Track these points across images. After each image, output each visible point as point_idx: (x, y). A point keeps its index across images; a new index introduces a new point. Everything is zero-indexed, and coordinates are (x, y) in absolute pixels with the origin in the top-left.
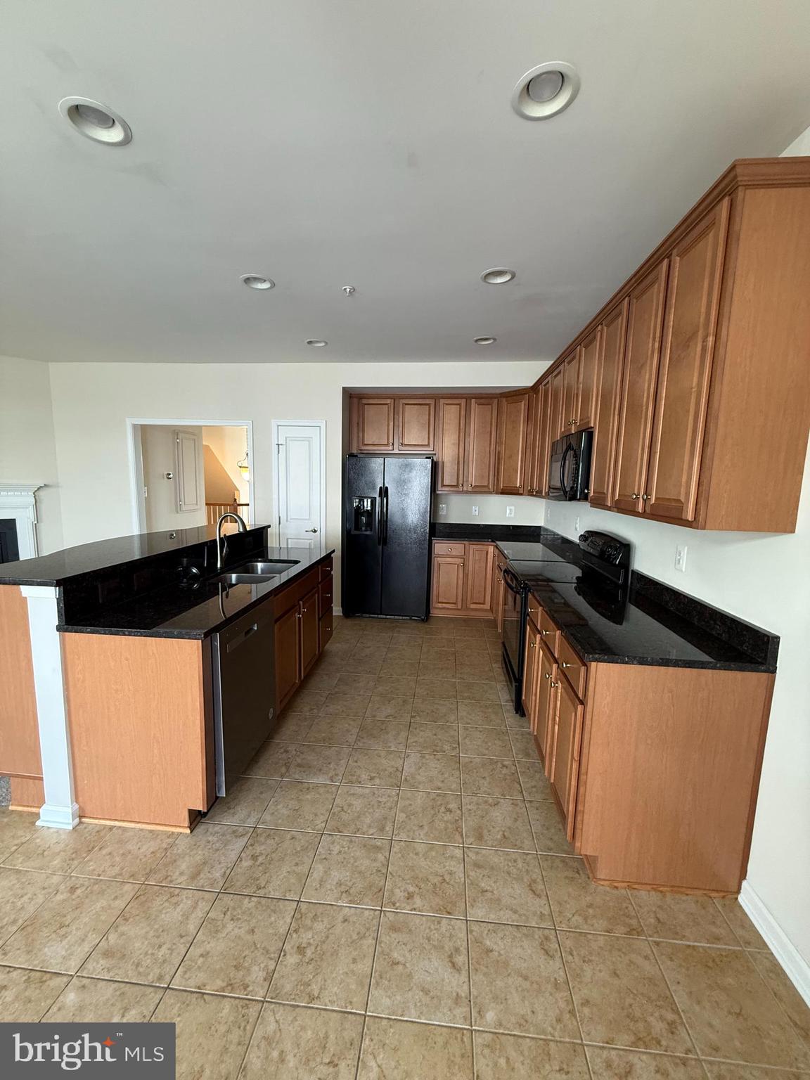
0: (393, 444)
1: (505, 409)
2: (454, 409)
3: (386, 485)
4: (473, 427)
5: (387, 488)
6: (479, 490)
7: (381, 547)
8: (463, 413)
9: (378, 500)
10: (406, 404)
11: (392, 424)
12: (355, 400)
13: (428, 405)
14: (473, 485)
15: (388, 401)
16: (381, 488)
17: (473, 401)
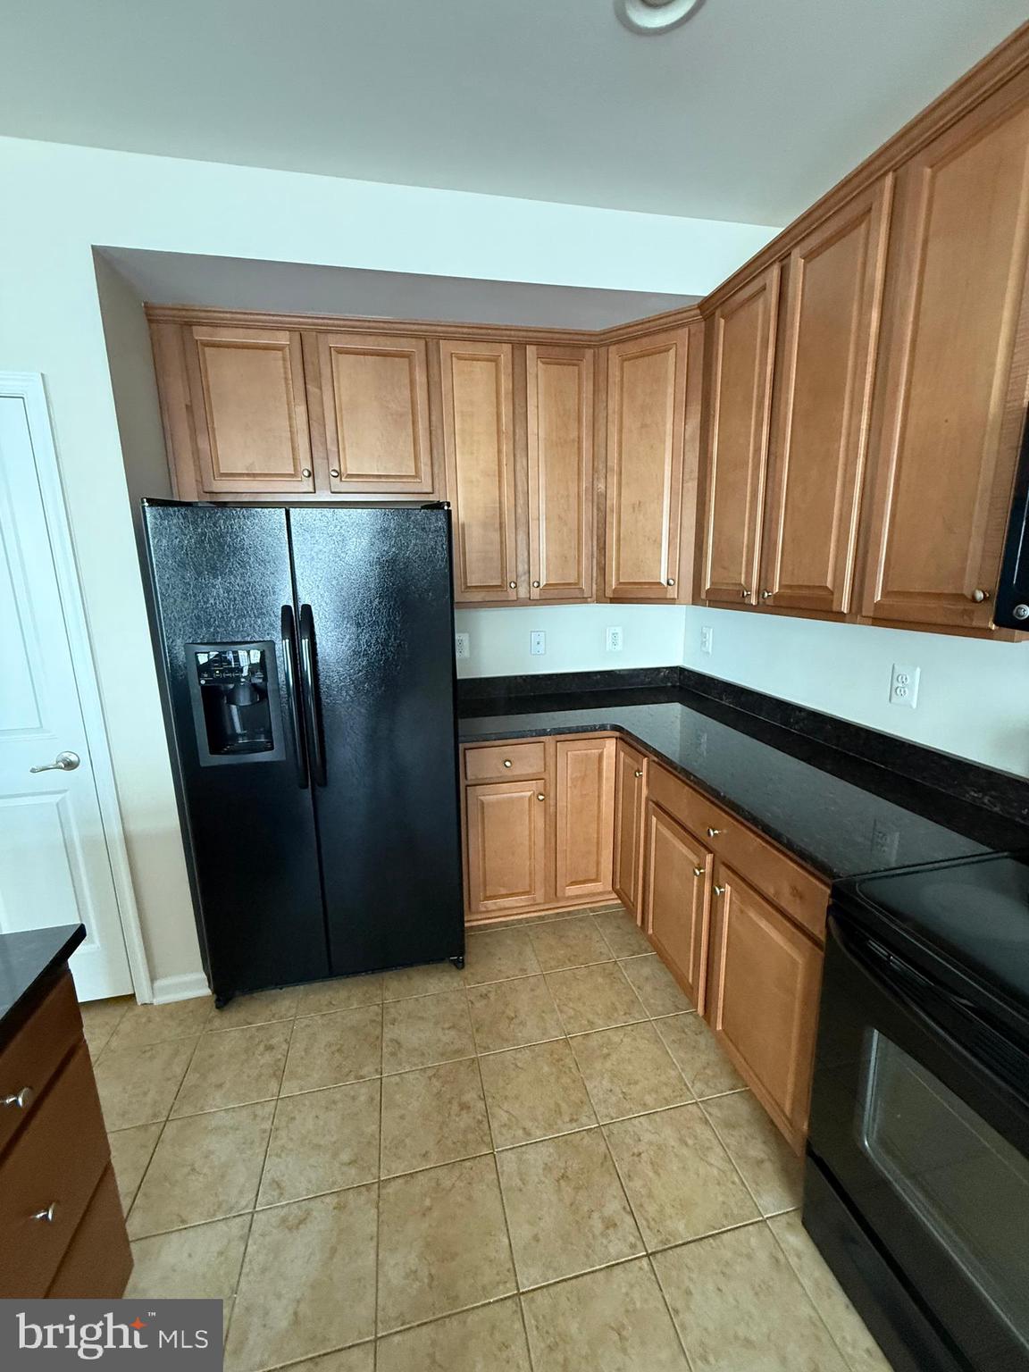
0: (311, 474)
1: (615, 372)
2: (481, 370)
3: (304, 599)
4: (538, 425)
5: (307, 608)
6: (560, 594)
7: (308, 793)
8: (506, 384)
9: (282, 647)
10: (341, 351)
11: (301, 409)
12: (169, 333)
13: (407, 356)
14: (543, 583)
15: (283, 339)
16: (286, 609)
17: (531, 351)
